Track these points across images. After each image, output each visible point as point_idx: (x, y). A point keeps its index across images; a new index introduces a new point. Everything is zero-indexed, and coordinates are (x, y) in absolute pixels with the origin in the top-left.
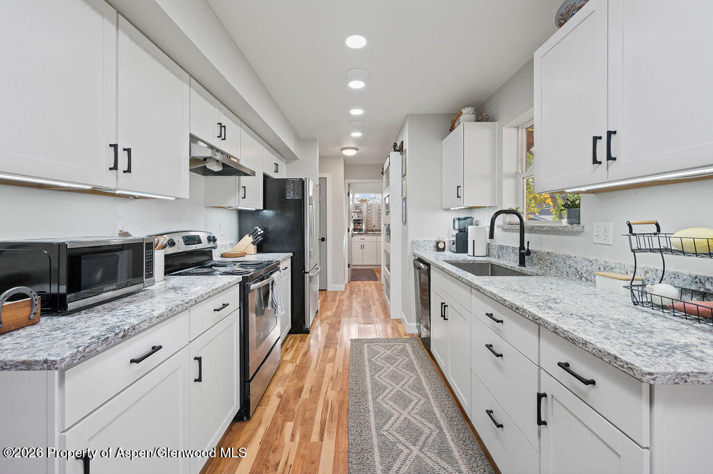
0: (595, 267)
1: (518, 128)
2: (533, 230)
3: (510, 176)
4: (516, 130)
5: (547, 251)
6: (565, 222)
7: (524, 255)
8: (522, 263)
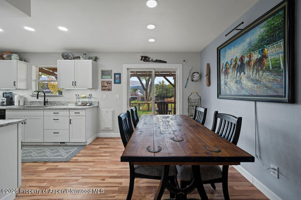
0: (67, 102)
1: (37, 67)
2: (48, 96)
3: (34, 81)
4: (36, 67)
5: (53, 101)
6: (58, 94)
7: (45, 103)
8: (45, 105)
